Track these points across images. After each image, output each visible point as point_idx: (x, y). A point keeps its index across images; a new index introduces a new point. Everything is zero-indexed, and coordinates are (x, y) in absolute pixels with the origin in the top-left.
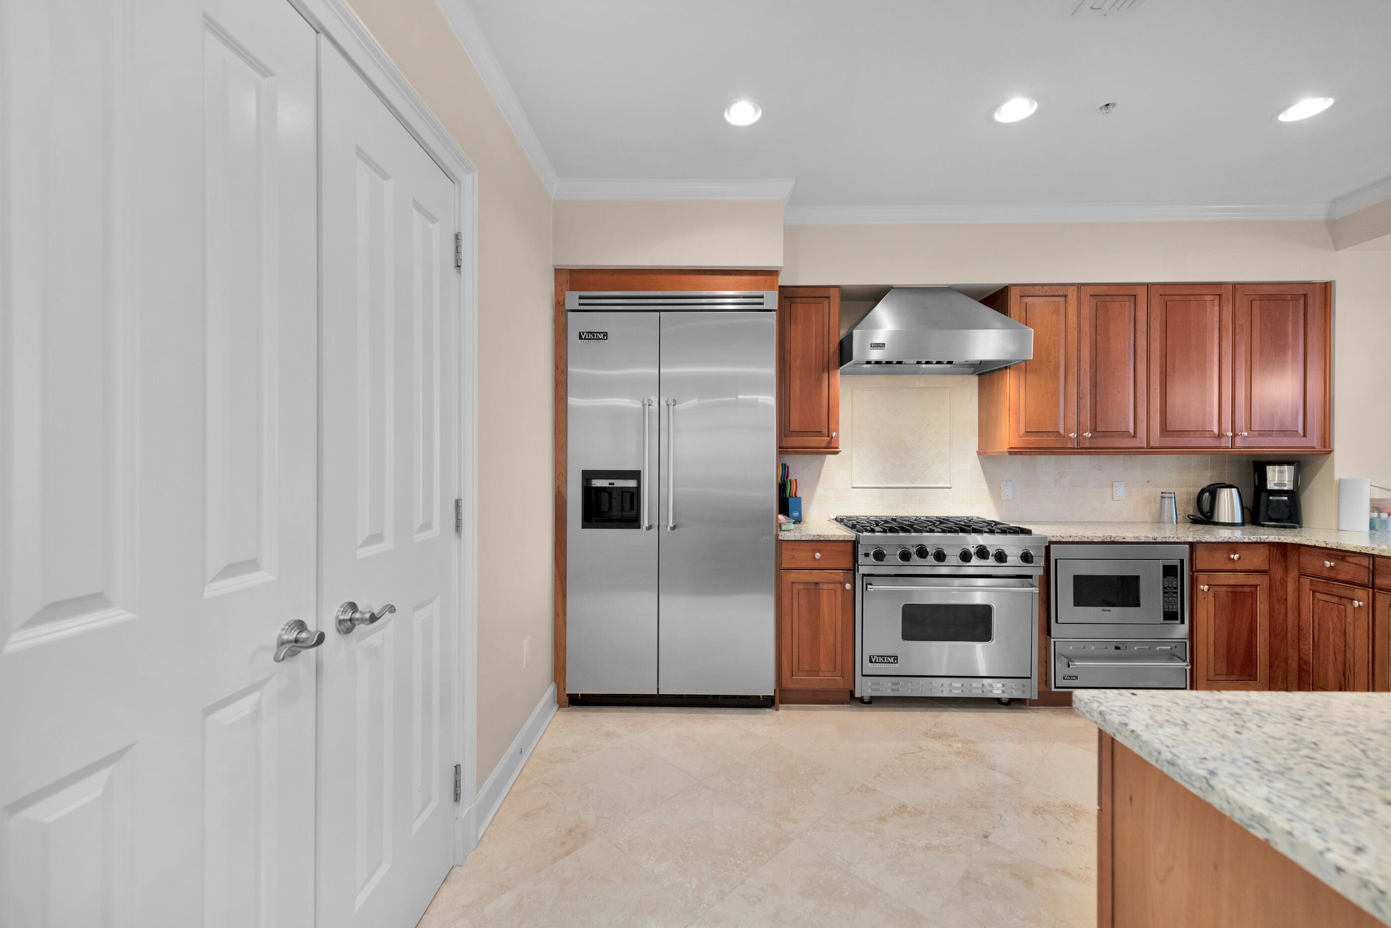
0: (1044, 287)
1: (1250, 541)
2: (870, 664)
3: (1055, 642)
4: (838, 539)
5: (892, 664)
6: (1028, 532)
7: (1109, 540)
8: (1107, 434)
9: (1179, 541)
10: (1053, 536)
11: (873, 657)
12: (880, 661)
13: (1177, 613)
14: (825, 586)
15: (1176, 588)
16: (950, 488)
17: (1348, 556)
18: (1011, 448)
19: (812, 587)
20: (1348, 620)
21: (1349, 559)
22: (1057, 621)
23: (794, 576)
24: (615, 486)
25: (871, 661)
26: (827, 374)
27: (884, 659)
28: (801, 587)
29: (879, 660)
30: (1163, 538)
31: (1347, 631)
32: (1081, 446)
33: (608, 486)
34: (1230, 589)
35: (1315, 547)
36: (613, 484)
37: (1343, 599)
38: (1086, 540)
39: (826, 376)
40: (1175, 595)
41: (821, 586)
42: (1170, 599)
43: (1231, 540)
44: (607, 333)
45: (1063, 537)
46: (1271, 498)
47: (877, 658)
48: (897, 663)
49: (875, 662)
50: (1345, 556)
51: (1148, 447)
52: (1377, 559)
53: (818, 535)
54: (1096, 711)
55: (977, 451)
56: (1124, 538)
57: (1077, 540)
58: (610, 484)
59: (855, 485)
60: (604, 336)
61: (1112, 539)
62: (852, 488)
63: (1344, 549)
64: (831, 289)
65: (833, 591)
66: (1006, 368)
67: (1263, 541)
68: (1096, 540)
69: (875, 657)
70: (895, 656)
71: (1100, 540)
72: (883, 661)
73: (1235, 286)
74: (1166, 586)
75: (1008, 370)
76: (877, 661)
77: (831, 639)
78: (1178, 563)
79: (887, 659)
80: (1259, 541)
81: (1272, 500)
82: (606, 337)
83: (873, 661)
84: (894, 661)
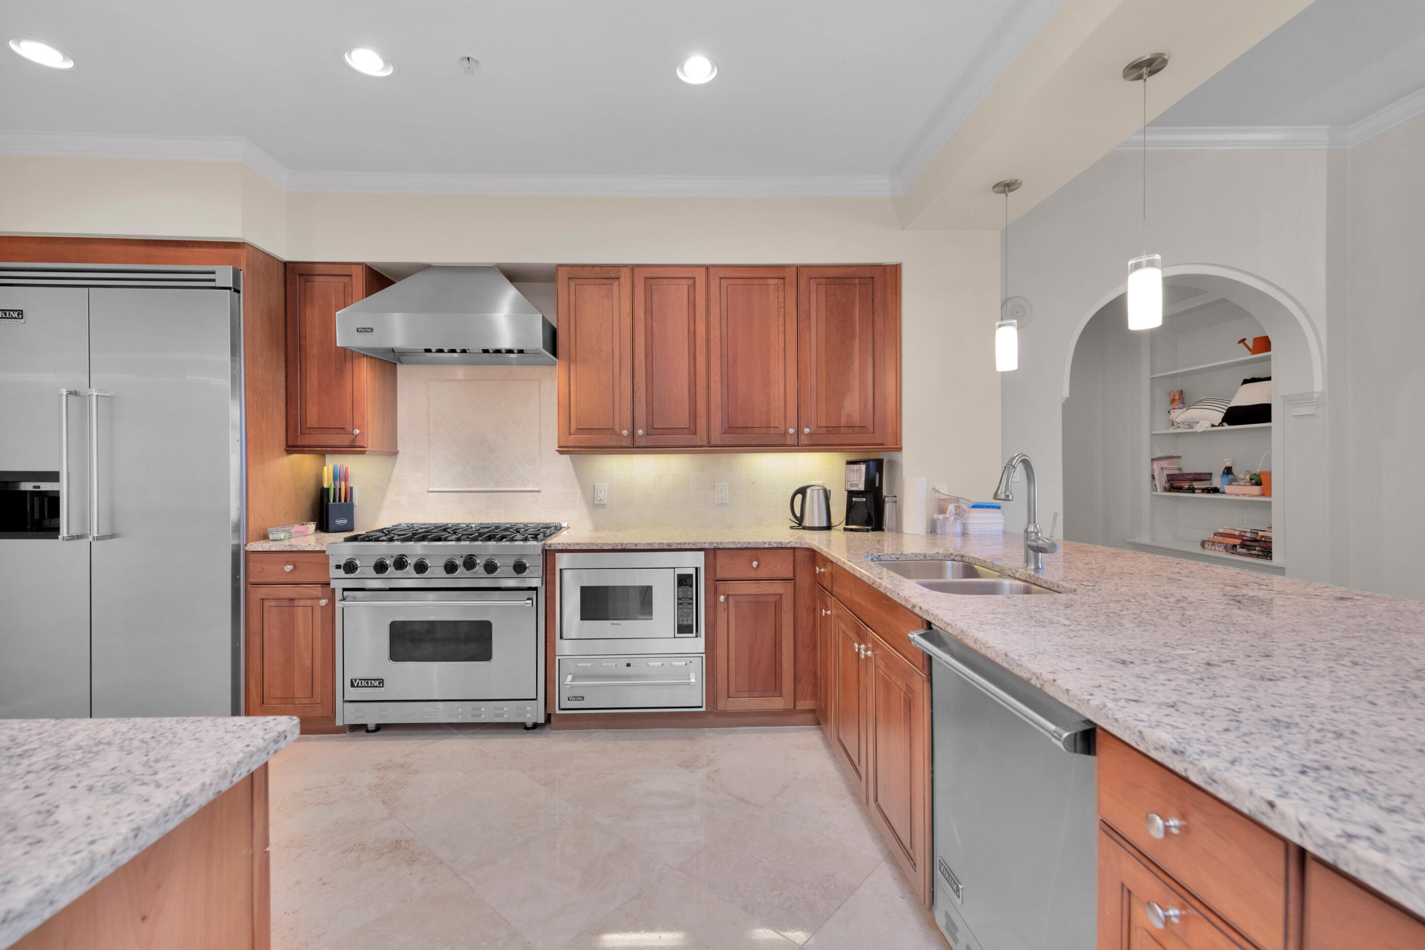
0: (594, 268)
1: (771, 546)
2: (352, 689)
3: (559, 660)
5: (377, 688)
7: (620, 547)
8: (666, 431)
9: (695, 547)
10: (559, 544)
11: (355, 681)
12: (363, 685)
13: (692, 625)
14: (302, 603)
15: (692, 599)
16: (539, 491)
18: (559, 447)
19: (286, 603)
21: (827, 566)
22: (561, 637)
23: (262, 592)
24: (41, 489)
25: (352, 685)
26: (351, 364)
27: (367, 683)
28: (273, 603)
29: (361, 684)
30: (678, 544)
32: (637, 444)
33: (32, 489)
34: (751, 600)
36: (39, 487)
38: (595, 548)
39: (349, 365)
40: (690, 606)
41: (297, 603)
42: (685, 610)
43: (750, 546)
44: (22, 311)
45: (570, 545)
46: (854, 499)
47: (360, 682)
48: (383, 686)
49: (358, 686)
50: (826, 562)
53: (290, 545)
56: (636, 545)
57: (585, 548)
58: (34, 487)
59: (431, 489)
60: (18, 314)
61: (623, 547)
62: (429, 492)
64: (353, 266)
65: (310, 608)
67: (784, 546)
68: (606, 548)
69: (358, 681)
70: (380, 679)
71: (610, 547)
72: (366, 685)
73: (802, 268)
74: (681, 597)
76: (360, 685)
77: (308, 662)
78: (693, 572)
79: (371, 682)
80: (780, 546)
81: (856, 502)
82: (20, 316)
83: (356, 686)
84: (379, 684)
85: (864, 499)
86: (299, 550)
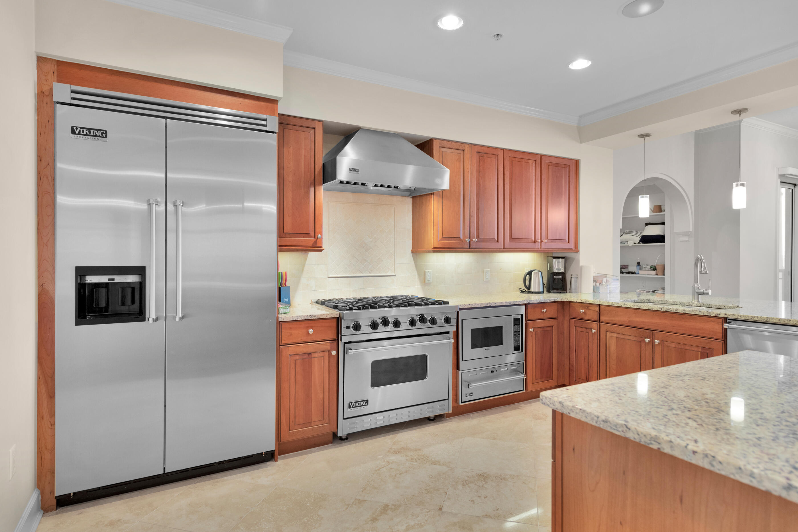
0: (452, 143)
1: (550, 301)
2: (349, 409)
3: (461, 373)
4: (327, 317)
5: (364, 407)
6: (447, 303)
7: (488, 305)
8: (485, 240)
9: (520, 303)
10: (461, 305)
11: (351, 404)
12: (356, 406)
13: (520, 346)
14: (316, 355)
15: (519, 331)
16: (395, 276)
17: (590, 306)
18: (434, 248)
19: (306, 356)
20: (590, 340)
21: (590, 308)
22: (462, 360)
23: (292, 349)
24: (115, 281)
25: (350, 407)
26: (313, 189)
27: (359, 404)
28: (297, 357)
29: (355, 405)
30: (513, 302)
31: (589, 346)
32: (472, 247)
33: (107, 281)
34: (542, 329)
35: (576, 302)
36: (113, 280)
37: (588, 329)
38: (477, 306)
39: (312, 190)
40: (519, 336)
41: (313, 355)
42: (517, 338)
43: (542, 302)
44: (106, 131)
45: (466, 305)
46: (555, 277)
47: (354, 404)
48: (368, 405)
49: (353, 407)
50: (588, 306)
51: (504, 248)
52: (601, 307)
53: (311, 315)
54: (557, 402)
55: (411, 250)
56: (496, 304)
57: (473, 306)
58: (109, 280)
59: (330, 276)
60: (102, 134)
61: (490, 305)
62: (329, 278)
63: (588, 303)
64: (316, 122)
65: (322, 358)
66: (431, 194)
67: (555, 301)
68: (482, 306)
69: (353, 403)
70: (366, 400)
71: (484, 306)
73: (542, 156)
74: (515, 331)
75: (433, 196)
76: (354, 406)
77: (321, 396)
78: (520, 317)
79: (361, 403)
80: (554, 301)
81: (555, 278)
82: (104, 135)
83: (352, 407)
84: (366, 404)
85: (561, 277)
86: (317, 318)
